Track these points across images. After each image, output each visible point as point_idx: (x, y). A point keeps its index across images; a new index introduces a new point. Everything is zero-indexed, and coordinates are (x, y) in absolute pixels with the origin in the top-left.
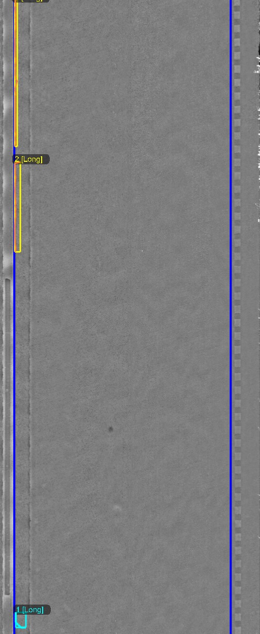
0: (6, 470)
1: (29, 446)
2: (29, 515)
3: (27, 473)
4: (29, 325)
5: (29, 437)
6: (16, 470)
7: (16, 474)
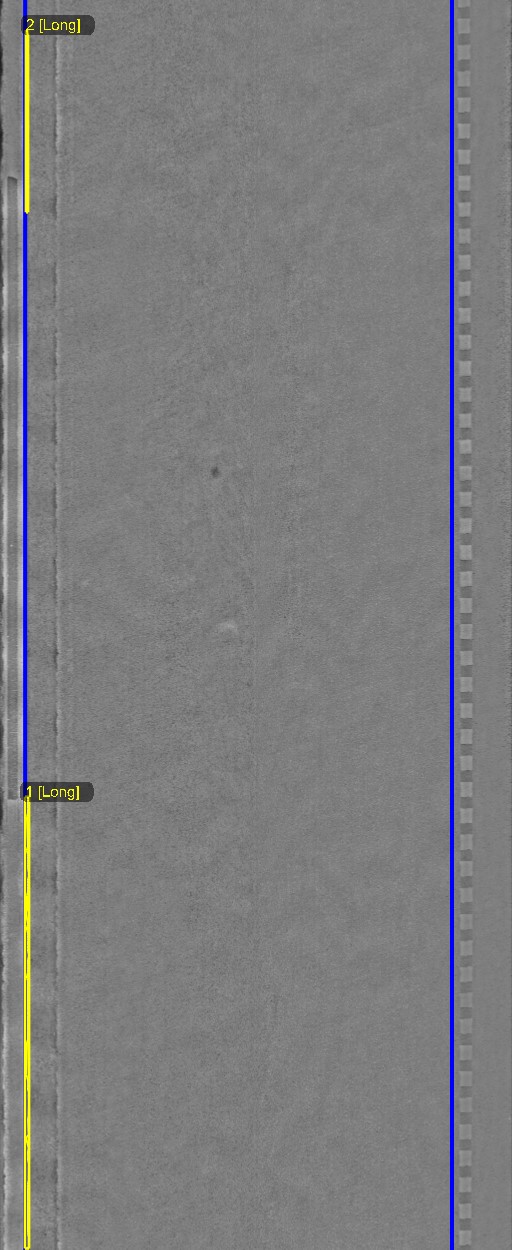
0: (9, 553)
1: (55, 506)
2: (55, 644)
3: (50, 561)
4: (54, 269)
5: (55, 489)
6: (29, 553)
7: (30, 562)
